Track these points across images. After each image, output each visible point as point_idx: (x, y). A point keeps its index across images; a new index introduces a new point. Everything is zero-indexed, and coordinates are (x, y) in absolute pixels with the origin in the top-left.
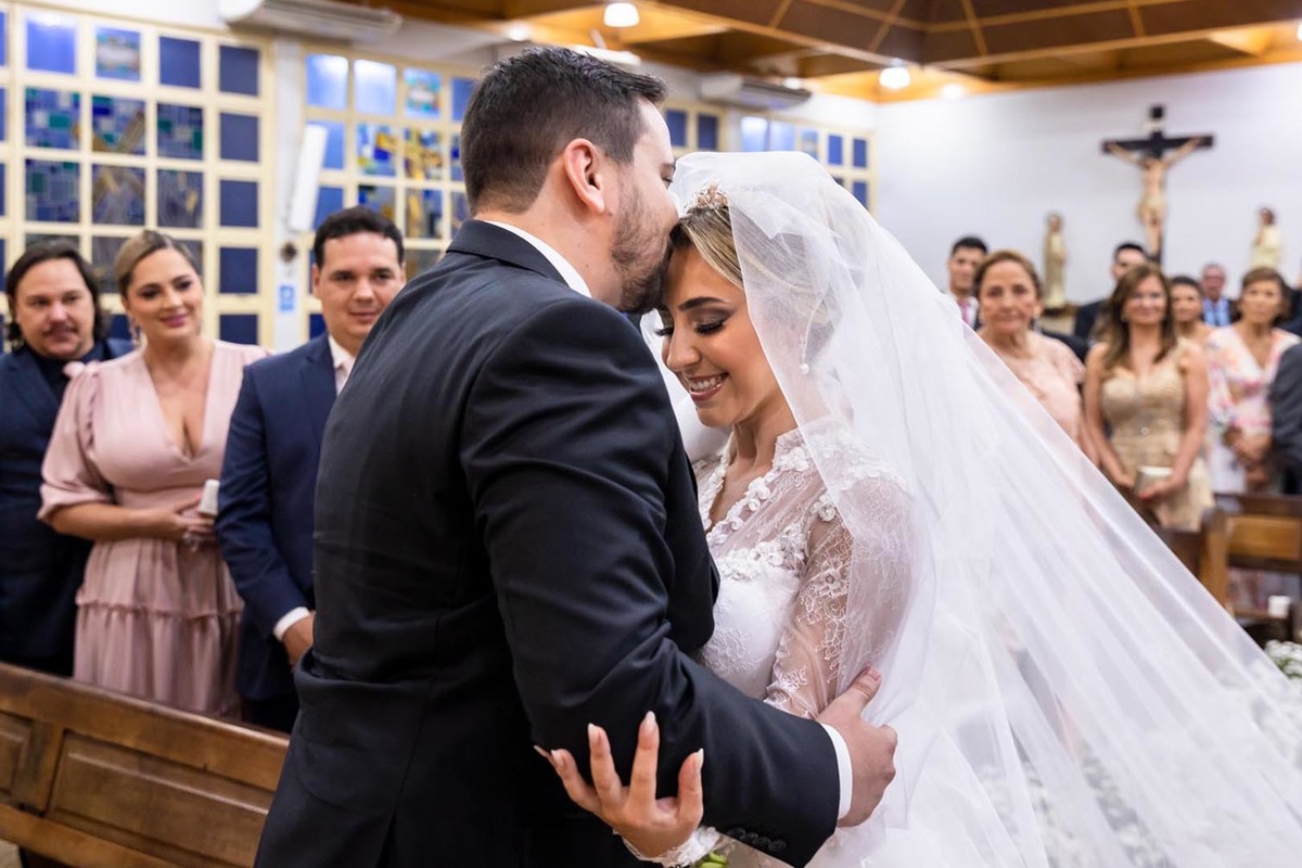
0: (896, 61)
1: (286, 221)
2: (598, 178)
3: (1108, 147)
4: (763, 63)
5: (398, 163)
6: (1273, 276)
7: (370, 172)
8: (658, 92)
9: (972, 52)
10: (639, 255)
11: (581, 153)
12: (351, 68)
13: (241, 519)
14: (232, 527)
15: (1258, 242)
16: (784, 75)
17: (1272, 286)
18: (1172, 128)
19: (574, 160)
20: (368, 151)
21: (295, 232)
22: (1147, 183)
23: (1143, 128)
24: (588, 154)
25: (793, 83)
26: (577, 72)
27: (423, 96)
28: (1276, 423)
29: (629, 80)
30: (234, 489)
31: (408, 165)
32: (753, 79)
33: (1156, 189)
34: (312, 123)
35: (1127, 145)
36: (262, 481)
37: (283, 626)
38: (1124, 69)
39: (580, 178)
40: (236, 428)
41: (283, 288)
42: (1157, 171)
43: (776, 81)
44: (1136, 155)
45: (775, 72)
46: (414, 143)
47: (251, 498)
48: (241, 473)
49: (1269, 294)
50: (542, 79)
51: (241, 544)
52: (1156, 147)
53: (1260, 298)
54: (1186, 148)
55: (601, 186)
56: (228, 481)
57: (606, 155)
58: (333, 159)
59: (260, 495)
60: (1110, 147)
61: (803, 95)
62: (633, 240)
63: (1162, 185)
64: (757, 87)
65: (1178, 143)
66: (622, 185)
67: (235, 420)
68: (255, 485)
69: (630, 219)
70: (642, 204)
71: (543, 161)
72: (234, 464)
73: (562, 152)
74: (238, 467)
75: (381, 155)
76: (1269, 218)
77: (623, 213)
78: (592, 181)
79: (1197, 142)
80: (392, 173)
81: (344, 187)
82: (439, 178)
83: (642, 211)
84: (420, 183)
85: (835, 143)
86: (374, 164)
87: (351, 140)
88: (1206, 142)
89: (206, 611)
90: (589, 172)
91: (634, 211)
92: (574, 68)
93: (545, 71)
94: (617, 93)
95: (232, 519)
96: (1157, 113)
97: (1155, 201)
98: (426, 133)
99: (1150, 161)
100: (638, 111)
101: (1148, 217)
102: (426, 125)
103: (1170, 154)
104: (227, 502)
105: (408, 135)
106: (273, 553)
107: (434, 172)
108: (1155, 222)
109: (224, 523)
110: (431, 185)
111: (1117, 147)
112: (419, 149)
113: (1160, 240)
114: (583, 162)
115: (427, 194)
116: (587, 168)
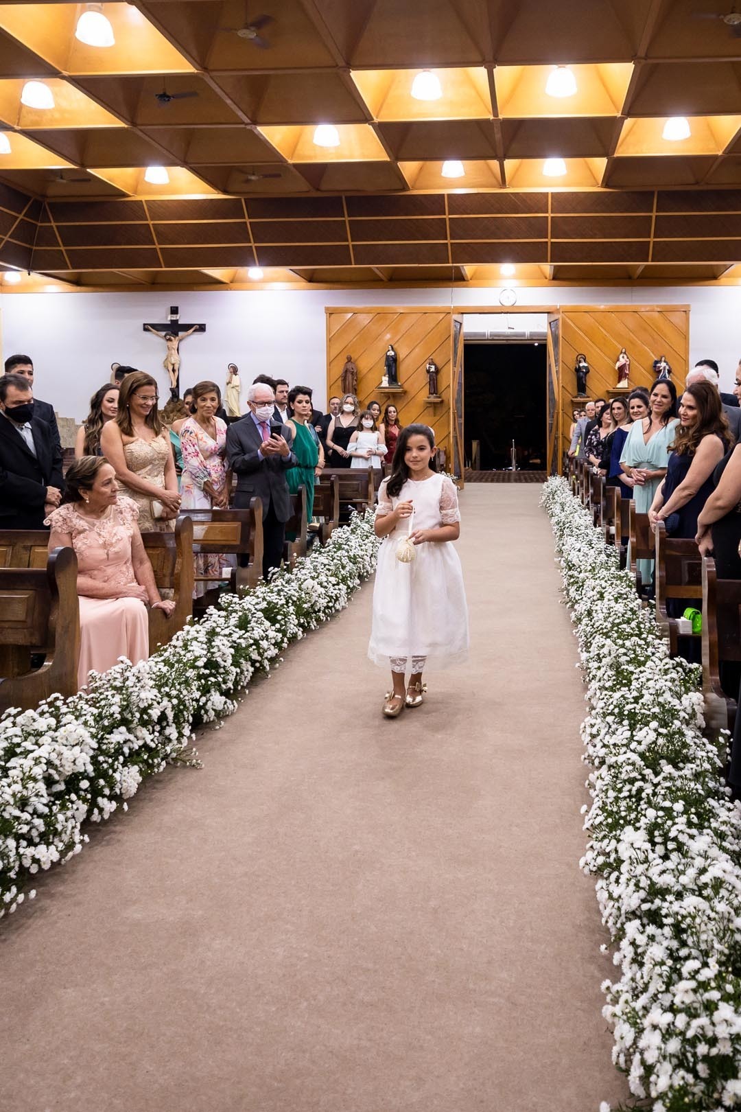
3: (146, 328)
15: (230, 382)
18: (182, 319)
22: (169, 348)
23: (167, 319)
33: (175, 352)
38: (155, 284)
42: (175, 342)
44: (163, 333)
54: (191, 330)
60: (148, 327)
63: (178, 350)
65: (187, 327)
76: (235, 370)
79: (197, 327)
88: (202, 328)
96: (174, 310)
97: (174, 359)
99: (171, 337)
101: (170, 367)
103: (181, 334)
108: (175, 370)
111: (152, 327)
113: (178, 381)
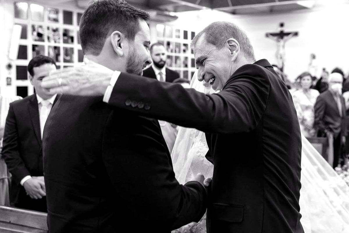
0: (204, 8)
1: (8, 56)
2: (122, 45)
3: (267, 35)
4: (162, 7)
5: (45, 38)
6: (309, 74)
7: (36, 40)
8: (146, 18)
9: (227, 5)
10: (134, 70)
11: (117, 36)
12: (29, 6)
13: (10, 150)
14: (7, 152)
15: (310, 64)
16: (169, 11)
17: (309, 77)
18: (286, 30)
19: (114, 38)
20: (35, 33)
21: (11, 60)
22: (278, 46)
23: (278, 30)
24: (119, 36)
25: (172, 14)
26: (119, 9)
27: (53, 16)
28: (316, 117)
29: (137, 13)
30: (8, 140)
31: (48, 38)
32: (160, 12)
33: (281, 48)
34: (16, 24)
35: (273, 35)
36: (16, 138)
37: (23, 181)
39: (115, 44)
40: (8, 122)
41: (7, 78)
42: (282, 42)
43: (167, 13)
44: (275, 38)
45: (167, 10)
46: (51, 31)
47: (13, 143)
48: (9, 136)
49: (308, 80)
50: (106, 10)
51: (10, 157)
52: (282, 35)
53: (306, 81)
54: (290, 36)
55: (122, 47)
56: (6, 138)
57: (126, 37)
58: (24, 36)
59: (16, 142)
60: (268, 35)
61: (175, 18)
62: (133, 65)
63: (284, 47)
64: (161, 15)
65: (288, 34)
66: (130, 47)
67: (7, 120)
68: (13, 140)
69: (132, 58)
70: (136, 53)
71: (104, 38)
72: (7, 133)
73: (110, 35)
74: (9, 134)
75: (40, 35)
76: (314, 57)
77: (130, 57)
78: (120, 46)
79: (293, 34)
80: (43, 41)
81: (27, 45)
82: (59, 43)
83: (136, 56)
84: (53, 44)
85: (186, 33)
86: (37, 38)
87: (29, 30)
88: (296, 34)
89: (4, 177)
90: (119, 42)
91: (133, 56)
92: (118, 7)
93: (108, 7)
94: (132, 17)
95: (7, 150)
96: (282, 25)
97: (281, 51)
98: (55, 28)
99: (280, 40)
100: (138, 24)
101: (279, 56)
102: (54, 25)
103: (285, 38)
104: (5, 145)
105: (48, 28)
106: (20, 160)
107: (57, 41)
108: (281, 58)
109: (5, 151)
110: (57, 45)
111: (270, 35)
112: (53, 33)
113: (283, 64)
114: (117, 38)
115: (55, 48)
116: (119, 41)
